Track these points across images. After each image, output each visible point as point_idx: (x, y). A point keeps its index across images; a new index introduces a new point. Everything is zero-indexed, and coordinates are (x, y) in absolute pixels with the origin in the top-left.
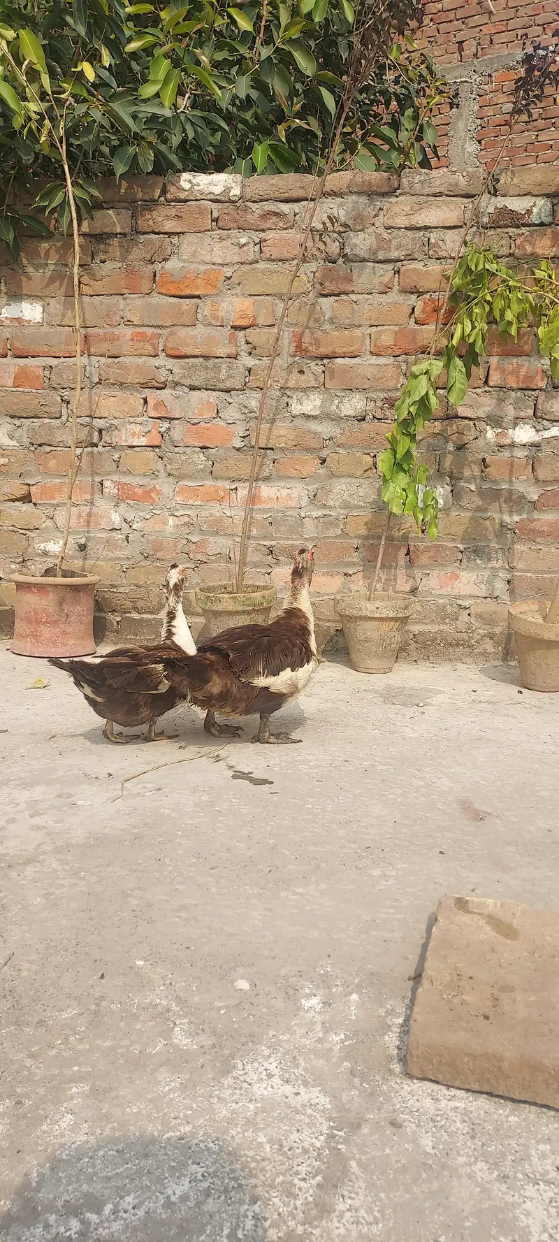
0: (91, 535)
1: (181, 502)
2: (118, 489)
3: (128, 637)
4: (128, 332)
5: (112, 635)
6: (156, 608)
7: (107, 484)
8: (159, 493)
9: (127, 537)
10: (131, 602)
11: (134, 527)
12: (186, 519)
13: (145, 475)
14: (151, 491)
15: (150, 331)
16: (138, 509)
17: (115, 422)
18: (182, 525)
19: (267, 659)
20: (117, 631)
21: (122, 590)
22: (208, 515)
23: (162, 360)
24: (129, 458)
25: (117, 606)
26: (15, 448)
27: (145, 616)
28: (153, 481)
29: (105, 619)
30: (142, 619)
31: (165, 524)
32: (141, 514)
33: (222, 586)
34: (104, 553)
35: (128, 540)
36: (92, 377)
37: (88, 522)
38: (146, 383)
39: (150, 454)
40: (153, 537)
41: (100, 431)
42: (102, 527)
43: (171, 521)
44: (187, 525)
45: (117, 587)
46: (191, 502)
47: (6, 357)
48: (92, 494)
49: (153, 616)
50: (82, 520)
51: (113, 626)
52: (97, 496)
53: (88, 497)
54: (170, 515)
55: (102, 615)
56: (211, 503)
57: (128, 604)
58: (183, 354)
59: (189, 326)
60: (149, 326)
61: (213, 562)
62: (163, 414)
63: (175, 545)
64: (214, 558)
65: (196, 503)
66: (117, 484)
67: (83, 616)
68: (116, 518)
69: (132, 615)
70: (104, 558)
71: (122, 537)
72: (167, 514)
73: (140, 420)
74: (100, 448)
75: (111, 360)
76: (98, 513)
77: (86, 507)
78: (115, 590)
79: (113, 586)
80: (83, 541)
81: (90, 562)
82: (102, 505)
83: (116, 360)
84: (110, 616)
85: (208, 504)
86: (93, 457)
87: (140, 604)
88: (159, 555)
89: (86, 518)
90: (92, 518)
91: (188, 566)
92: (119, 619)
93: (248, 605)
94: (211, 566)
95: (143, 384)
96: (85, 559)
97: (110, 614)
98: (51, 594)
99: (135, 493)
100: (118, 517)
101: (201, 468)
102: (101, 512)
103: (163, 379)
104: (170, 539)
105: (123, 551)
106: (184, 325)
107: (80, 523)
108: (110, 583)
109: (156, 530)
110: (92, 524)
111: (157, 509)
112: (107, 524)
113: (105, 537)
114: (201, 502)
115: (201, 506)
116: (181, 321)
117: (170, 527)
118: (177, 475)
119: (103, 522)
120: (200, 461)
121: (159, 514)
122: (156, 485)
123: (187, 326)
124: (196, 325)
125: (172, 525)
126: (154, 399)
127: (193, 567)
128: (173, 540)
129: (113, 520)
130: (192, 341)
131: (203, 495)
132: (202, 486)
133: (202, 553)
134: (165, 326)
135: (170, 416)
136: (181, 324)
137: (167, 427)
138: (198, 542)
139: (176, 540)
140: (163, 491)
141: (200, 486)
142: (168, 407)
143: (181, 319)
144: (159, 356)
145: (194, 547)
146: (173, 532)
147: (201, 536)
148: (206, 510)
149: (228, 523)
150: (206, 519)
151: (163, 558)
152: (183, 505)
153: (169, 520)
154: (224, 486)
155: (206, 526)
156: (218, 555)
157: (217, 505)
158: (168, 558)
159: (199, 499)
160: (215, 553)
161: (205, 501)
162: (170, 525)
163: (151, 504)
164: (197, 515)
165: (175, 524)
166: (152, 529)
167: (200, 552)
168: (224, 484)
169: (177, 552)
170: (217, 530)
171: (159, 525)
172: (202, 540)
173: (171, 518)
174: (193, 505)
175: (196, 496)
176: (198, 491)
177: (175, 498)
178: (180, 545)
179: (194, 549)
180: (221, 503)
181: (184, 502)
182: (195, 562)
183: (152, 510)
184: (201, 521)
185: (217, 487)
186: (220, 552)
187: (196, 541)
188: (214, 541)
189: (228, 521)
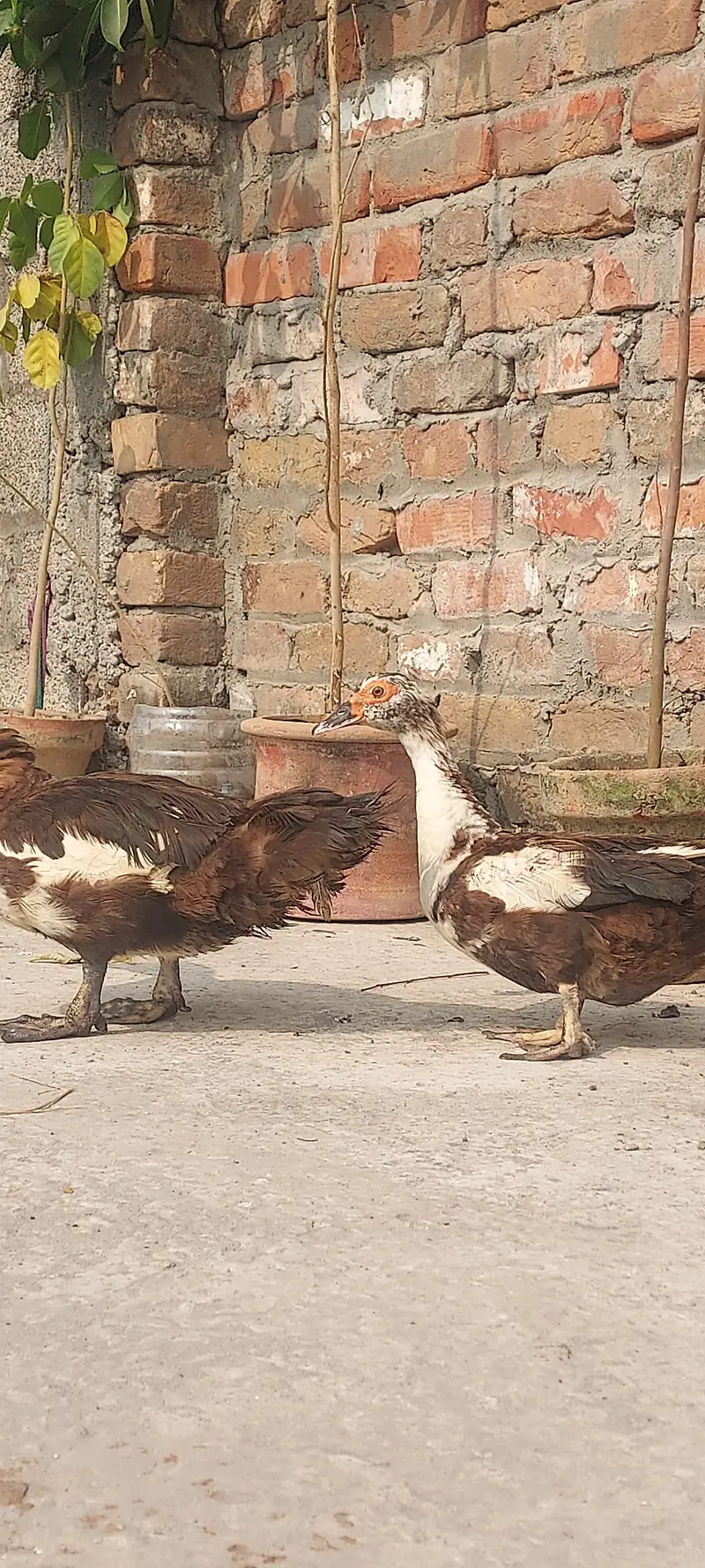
0: (492, 627)
1: (654, 533)
2: (538, 508)
4: (562, 100)
7: (520, 495)
8: (611, 511)
9: (550, 630)
11: (565, 604)
13: (586, 465)
14: (596, 507)
15: (601, 87)
16: (572, 557)
17: (534, 337)
21: (540, 768)
23: (632, 160)
24: (566, 426)
25: (530, 811)
26: (375, 426)
28: (602, 481)
31: (622, 592)
32: (579, 568)
34: (512, 674)
35: (551, 638)
36: (498, 233)
37: (486, 595)
38: (596, 224)
39: (597, 410)
40: (600, 629)
41: (511, 362)
42: (508, 607)
43: (634, 584)
45: (532, 760)
47: (368, 215)
48: (494, 528)
50: (474, 592)
52: (503, 528)
53: (485, 531)
54: (631, 569)
58: (663, 131)
59: (679, 53)
60: (602, 75)
62: (622, 301)
63: (640, 650)
65: (684, 533)
66: (541, 495)
68: (532, 582)
70: (512, 686)
71: (542, 630)
72: (626, 565)
73: (577, 323)
74: (511, 408)
75: (534, 181)
76: (503, 573)
77: (484, 558)
78: (527, 769)
79: (527, 759)
80: (476, 643)
81: (488, 697)
82: (513, 549)
83: (544, 179)
86: (495, 431)
88: (611, 676)
89: (482, 585)
90: (492, 585)
91: (668, 707)
95: (588, 229)
96: (479, 688)
98: (288, 762)
99: (567, 515)
100: (537, 581)
101: (695, 435)
102: (508, 568)
103: (625, 208)
104: (631, 633)
105: (544, 666)
106: (670, 54)
107: (472, 599)
108: (519, 751)
109: (603, 609)
110: (491, 600)
111: (608, 555)
112: (517, 599)
113: (513, 632)
114: (693, 528)
115: (693, 538)
116: (664, 43)
117: (631, 600)
118: (649, 458)
119: (510, 595)
120: (693, 414)
121: (612, 567)
122: (605, 490)
123: (677, 53)
124: (694, 47)
125: (635, 595)
126: (607, 262)
127: (677, 711)
128: (636, 635)
129: (527, 588)
130: (683, 91)
131: (698, 508)
132: (697, 483)
133: (694, 672)
134: (633, 68)
135: (635, 303)
136: (662, 52)
137: (629, 334)
138: (688, 640)
139: (641, 635)
140: (620, 504)
141: (693, 484)
142: (632, 280)
143: (663, 38)
144: (621, 149)
145: (678, 653)
146: (637, 613)
147: (696, 623)
148: (704, 549)
150: (704, 574)
151: (617, 685)
152: (658, 540)
153: (630, 581)
155: (703, 595)
158: (627, 684)
159: (691, 519)
161: (701, 524)
162: (631, 595)
163: (595, 541)
164: (686, 565)
165: (641, 593)
166: (597, 607)
167: (690, 667)
169: (644, 668)
171: (610, 597)
172: (695, 633)
173: (634, 575)
174: (678, 539)
175: (685, 513)
176: (687, 498)
177: (643, 523)
178: (650, 650)
179: (678, 658)
181: (660, 531)
182: (683, 696)
183: (598, 558)
184: (693, 582)
187: (682, 638)
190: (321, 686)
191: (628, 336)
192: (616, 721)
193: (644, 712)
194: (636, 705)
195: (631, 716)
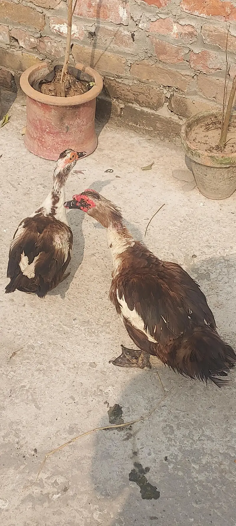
0: (101, 25)
1: (187, 11)
3: (130, 124)
5: (116, 118)
6: (155, 105)
9: (133, 35)
10: (134, 94)
11: (140, 26)
12: (190, 30)
16: (144, 8)
18: (185, 34)
20: (120, 116)
21: (126, 82)
22: (212, 29)
25: (121, 95)
27: (146, 110)
29: (110, 104)
30: (142, 112)
31: (170, 29)
32: (148, 15)
33: (212, 115)
34: (112, 45)
35: (133, 38)
37: (98, 13)
40: (157, 40)
42: (111, 20)
43: (175, 28)
44: (191, 34)
45: (122, 78)
46: (196, 13)
49: (153, 111)
50: (92, 10)
51: (116, 111)
54: (175, 22)
55: (108, 99)
56: (217, 18)
57: (131, 96)
61: (213, 75)
63: (177, 52)
64: (213, 71)
65: (201, 15)
68: (123, 14)
69: (134, 106)
70: (112, 50)
71: (128, 33)
72: (172, 20)
76: (107, 6)
78: (120, 81)
79: (119, 77)
80: (93, 30)
81: (98, 51)
85: (213, 17)
87: (141, 98)
88: (162, 57)
89: (96, 9)
90: (102, 9)
91: (188, 74)
92: (122, 106)
94: (210, 78)
96: (95, 46)
97: (115, 100)
100: (125, 14)
102: (110, 5)
104: (173, 45)
105: (129, 47)
107: (91, 13)
108: (116, 74)
109: (160, 33)
110: (101, 15)
111: (163, 14)
112: (115, 19)
113: (113, 30)
114: (207, 15)
115: (206, 18)
117: (174, 33)
119: (111, 16)
121: (165, 19)
125: (176, 32)
127: (193, 76)
128: (176, 47)
129: (121, 15)
131: (209, 8)
133: (202, 65)
138: (200, 54)
139: (178, 47)
145: (195, 57)
146: (177, 39)
147: (203, 48)
148: (211, 23)
149: (231, 41)
150: (210, 33)
151: (165, 61)
152: (188, 14)
153: (174, 26)
154: (232, 4)
155: (209, 40)
156: (217, 70)
157: (223, 20)
158: (170, 62)
159: (205, 11)
160: (215, 67)
161: (211, 15)
162: (174, 32)
163: (157, 7)
164: (202, 27)
165: (179, 32)
166: (157, 32)
167: (200, 63)
168: (232, 2)
169: (179, 59)
170: (220, 47)
171: (163, 30)
172: (204, 52)
173: (176, 25)
174: (198, 16)
175: (203, 8)
176: (204, 3)
177: (181, 6)
178: (182, 53)
179: (195, 59)
180: (227, 20)
181: (190, 12)
182: (195, 71)
183: (158, 14)
184: (204, 34)
185: (224, 2)
186: (220, 67)
187: (198, 53)
188: (215, 56)
189: (232, 39)
190: (6, 25)
192: (163, 73)
193: (177, 73)
194: (173, 70)
195: (171, 73)
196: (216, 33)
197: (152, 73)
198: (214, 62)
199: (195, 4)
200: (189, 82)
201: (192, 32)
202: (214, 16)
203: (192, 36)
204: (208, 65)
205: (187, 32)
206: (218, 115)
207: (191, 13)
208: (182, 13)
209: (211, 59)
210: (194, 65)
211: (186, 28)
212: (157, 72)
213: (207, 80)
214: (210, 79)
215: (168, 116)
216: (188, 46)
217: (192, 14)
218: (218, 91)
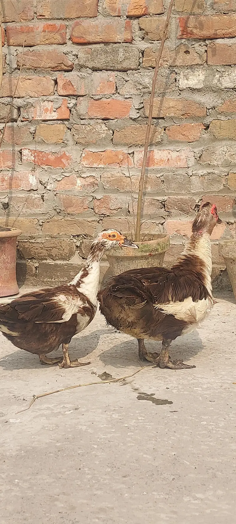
0: (13, 195)
1: (87, 166)
2: (35, 157)
3: (45, 280)
4: (40, 25)
5: (31, 278)
6: (67, 255)
7: (25, 152)
8: (68, 158)
9: (43, 196)
10: (47, 250)
11: (48, 188)
12: (92, 180)
13: (56, 144)
14: (62, 157)
15: (58, 23)
16: (51, 173)
17: (31, 100)
18: (88, 185)
19: (175, 289)
20: (35, 275)
21: (39, 240)
22: (109, 175)
23: (69, 47)
24: (43, 131)
25: (35, 254)
27: (59, 262)
28: (64, 149)
29: (25, 265)
30: (56, 265)
31: (74, 184)
32: (54, 176)
34: (24, 210)
35: (43, 199)
36: (11, 64)
37: (10, 185)
38: (56, 67)
39: (61, 127)
40: (64, 196)
41: (19, 109)
42: (22, 189)
43: (79, 182)
44: (93, 184)
45: (35, 238)
46: (95, 165)
48: (13, 162)
49: (65, 262)
50: (5, 183)
51: (32, 271)
52: (17, 163)
53: (10, 164)
54: (78, 177)
55: (23, 262)
56: (112, 166)
57: (45, 253)
58: (86, 41)
59: (91, 17)
60: (58, 19)
61: (116, 215)
62: (71, 93)
63: (82, 202)
64: (115, 212)
65: (100, 166)
66: (34, 152)
67: (8, 263)
68: (33, 181)
69: (48, 261)
70: (24, 214)
71: (38, 196)
72: (75, 176)
73: (51, 98)
74: (19, 123)
75: (26, 49)
76: (18, 177)
77: (8, 172)
78: (33, 241)
79: (32, 238)
80: (6, 201)
81: (12, 218)
82: (22, 170)
83: (31, 49)
84: (29, 263)
85: (109, 166)
86: (13, 130)
87: (54, 252)
88: (70, 210)
89: (8, 181)
90: (14, 181)
91: (94, 220)
92: (37, 265)
93: (146, 251)
95: (53, 68)
96: (8, 215)
97: (29, 261)
99: (48, 159)
100: (35, 180)
101: (103, 136)
102: (21, 176)
103: (70, 63)
104: (78, 197)
105: (39, 208)
106: (87, 17)
107: (4, 186)
108: (29, 235)
109: (66, 189)
110: (13, 186)
111: (67, 172)
112: (26, 186)
113: (24, 197)
114: (104, 165)
115: (104, 168)
116: (85, 13)
117: (78, 187)
118: (83, 143)
119: (22, 185)
120: (103, 130)
121: (69, 176)
122: (66, 152)
123: (90, 17)
124: (97, 16)
125: (80, 185)
126: (63, 80)
127: (98, 220)
128: (81, 197)
129: (31, 182)
130: (94, 30)
131: (105, 159)
132: (104, 151)
133: (105, 208)
134: (72, 19)
135: (76, 94)
136: (85, 16)
137: (74, 103)
138: (102, 199)
139: (83, 197)
140: (72, 157)
141: (102, 151)
142: (75, 87)
143: (84, 12)
144: (66, 44)
145: (98, 203)
146: (81, 190)
147: (104, 194)
148: (108, 171)
149: (127, 182)
150: (109, 179)
151: (73, 213)
152: (88, 168)
153: (77, 181)
154: (123, 151)
155: (108, 185)
156: (119, 209)
157: (117, 167)
158: (77, 213)
159: (102, 162)
160: (116, 208)
161: (107, 164)
162: (78, 185)
163: (62, 168)
164: (101, 176)
165: (82, 185)
166: (63, 189)
167: (103, 207)
168: (123, 150)
169: (84, 207)
170: (118, 189)
171: (69, 186)
172: (105, 197)
173: (79, 179)
174: (97, 168)
175: (100, 160)
176: (101, 156)
177: (81, 163)
178: (87, 202)
179: (98, 204)
180: (121, 165)
181: (90, 165)
182: (100, 216)
183: (63, 174)
184: (104, 181)
185: (117, 152)
186: (121, 206)
187: (100, 198)
188: (115, 198)
189: (127, 180)
191: (74, 104)
192: (72, 224)
193: (84, 221)
194: (81, 219)
195: (79, 222)
196: (113, 178)
197: (62, 227)
198: (115, 203)
199: (93, 158)
200: (96, 226)
201: (93, 181)
202: (110, 164)
203: (94, 186)
204: (110, 207)
205: (89, 183)
206: (128, 236)
207: (90, 167)
208: (83, 168)
209: (112, 201)
210: (98, 210)
211: (88, 179)
212: (66, 225)
213: (111, 221)
214: (113, 219)
215: (80, 263)
216: (92, 194)
217: (92, 167)
218: (122, 228)
